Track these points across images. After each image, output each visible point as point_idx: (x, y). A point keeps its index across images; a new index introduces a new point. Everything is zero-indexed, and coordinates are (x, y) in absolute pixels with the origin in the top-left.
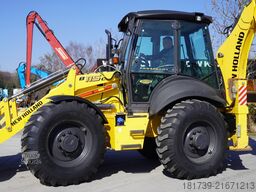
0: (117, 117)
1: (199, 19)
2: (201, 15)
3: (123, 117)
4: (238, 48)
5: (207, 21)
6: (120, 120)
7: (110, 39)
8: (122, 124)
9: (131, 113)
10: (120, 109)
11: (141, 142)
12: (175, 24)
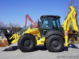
0: (38, 38)
1: (57, 17)
2: (58, 16)
3: (39, 38)
4: (67, 23)
5: (59, 17)
6: (39, 39)
7: (39, 21)
8: (39, 40)
9: (41, 37)
10: (39, 36)
11: (43, 44)
12: (52, 18)
